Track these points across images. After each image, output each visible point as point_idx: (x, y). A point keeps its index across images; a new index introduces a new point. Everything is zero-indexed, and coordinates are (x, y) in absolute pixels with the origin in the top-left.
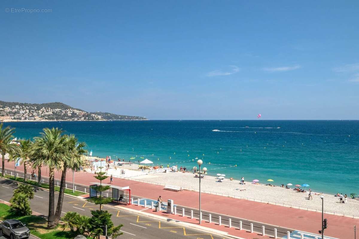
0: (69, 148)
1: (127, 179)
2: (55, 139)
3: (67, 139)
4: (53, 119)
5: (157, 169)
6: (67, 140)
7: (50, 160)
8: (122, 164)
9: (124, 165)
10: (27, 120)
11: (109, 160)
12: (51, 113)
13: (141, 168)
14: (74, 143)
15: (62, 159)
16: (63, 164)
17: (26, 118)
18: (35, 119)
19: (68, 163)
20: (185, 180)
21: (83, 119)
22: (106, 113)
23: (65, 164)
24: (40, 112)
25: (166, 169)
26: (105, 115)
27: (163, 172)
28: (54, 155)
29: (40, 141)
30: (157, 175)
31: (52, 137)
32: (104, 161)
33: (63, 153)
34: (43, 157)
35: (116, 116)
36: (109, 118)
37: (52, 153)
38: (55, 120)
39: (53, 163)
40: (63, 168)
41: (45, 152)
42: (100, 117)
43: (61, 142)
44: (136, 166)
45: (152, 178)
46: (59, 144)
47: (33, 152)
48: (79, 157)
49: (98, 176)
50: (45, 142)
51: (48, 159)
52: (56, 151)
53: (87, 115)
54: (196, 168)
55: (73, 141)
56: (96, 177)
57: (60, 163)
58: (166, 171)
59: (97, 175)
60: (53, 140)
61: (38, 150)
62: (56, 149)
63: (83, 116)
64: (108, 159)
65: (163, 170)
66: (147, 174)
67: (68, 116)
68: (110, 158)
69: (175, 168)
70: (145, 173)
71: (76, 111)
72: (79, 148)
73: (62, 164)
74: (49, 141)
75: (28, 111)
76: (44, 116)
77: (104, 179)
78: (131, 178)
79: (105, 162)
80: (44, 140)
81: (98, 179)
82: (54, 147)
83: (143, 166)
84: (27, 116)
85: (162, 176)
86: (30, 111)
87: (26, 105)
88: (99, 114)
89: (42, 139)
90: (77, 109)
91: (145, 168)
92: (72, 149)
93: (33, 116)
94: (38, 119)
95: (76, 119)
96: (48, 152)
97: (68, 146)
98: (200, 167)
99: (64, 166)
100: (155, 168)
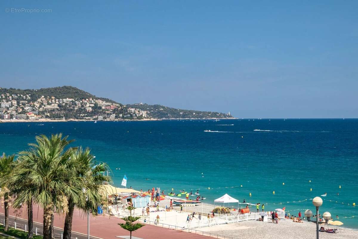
0: (78, 172)
1: (187, 231)
2: (52, 154)
3: (74, 155)
4: (60, 117)
5: (246, 214)
6: (75, 157)
7: (44, 193)
8: (182, 203)
9: (185, 205)
10: (14, 120)
11: (157, 195)
12: (56, 106)
13: (216, 211)
14: (86, 163)
15: (66, 191)
16: (67, 202)
17: (11, 117)
18: (28, 118)
19: (75, 200)
20: (299, 235)
21: (112, 117)
22: (156, 107)
23: (70, 201)
24: (37, 105)
25: (262, 213)
26: (154, 110)
27: (257, 220)
28: (52, 184)
29: (27, 159)
30: (246, 225)
31: (47, 152)
32: (147, 198)
33: (67, 181)
34: (32, 187)
35: (174, 112)
36: (161, 114)
37: (47, 181)
38: (64, 120)
39: (50, 200)
40: (66, 209)
41: (36, 178)
42: (144, 113)
43: (63, 161)
44: (206, 207)
45: (236, 231)
46: (60, 164)
47: (15, 179)
48: (96, 188)
49: (127, 223)
50: (36, 161)
51: (40, 192)
52: (55, 177)
53: (122, 110)
54: (311, 212)
55: (84, 160)
56: (123, 224)
57: (61, 200)
58: (263, 217)
59: (124, 222)
60: (49, 156)
61: (24, 174)
62: (54, 173)
63: (114, 111)
64: (155, 194)
65: (258, 216)
66: (227, 223)
67: (85, 112)
68: (159, 192)
69: (281, 212)
70: (224, 221)
71: (100, 103)
72: (95, 172)
73: (65, 200)
74: (43, 158)
75: (15, 102)
76: (43, 112)
77: (137, 228)
78: (196, 229)
79: (150, 199)
80: (34, 156)
81: (125, 228)
82: (51, 170)
83: (221, 208)
84: (14, 113)
85: (255, 227)
86: (18, 103)
87: (12, 91)
88: (143, 108)
89: (31, 156)
90: (103, 99)
91: (223, 212)
92: (82, 175)
93: (24, 112)
94: (33, 118)
95: (100, 118)
96: (41, 179)
97: (75, 168)
98: (317, 210)
99: (68, 205)
100: (242, 212)
